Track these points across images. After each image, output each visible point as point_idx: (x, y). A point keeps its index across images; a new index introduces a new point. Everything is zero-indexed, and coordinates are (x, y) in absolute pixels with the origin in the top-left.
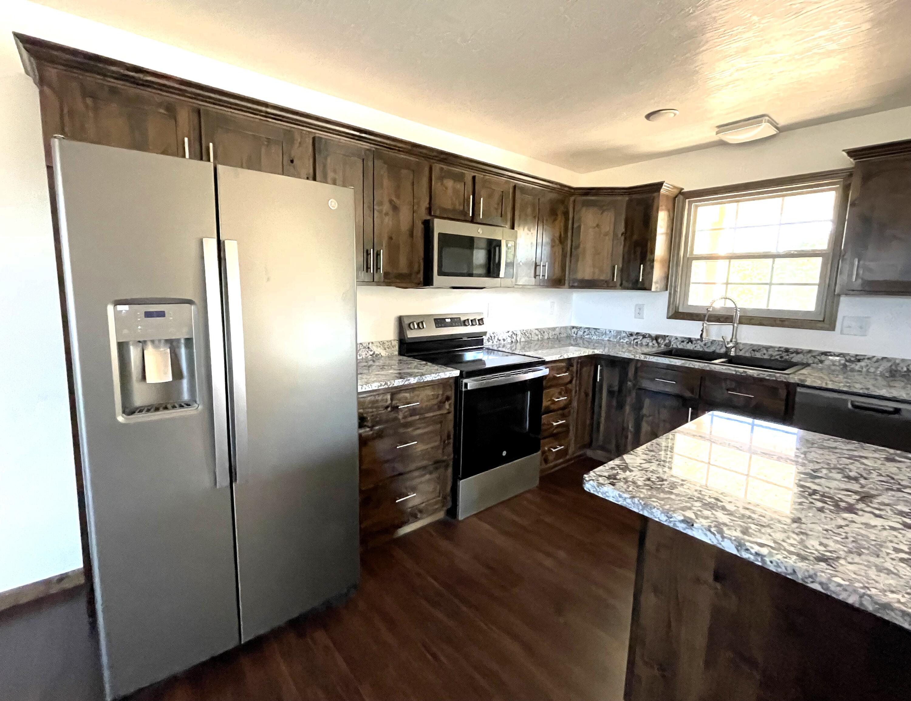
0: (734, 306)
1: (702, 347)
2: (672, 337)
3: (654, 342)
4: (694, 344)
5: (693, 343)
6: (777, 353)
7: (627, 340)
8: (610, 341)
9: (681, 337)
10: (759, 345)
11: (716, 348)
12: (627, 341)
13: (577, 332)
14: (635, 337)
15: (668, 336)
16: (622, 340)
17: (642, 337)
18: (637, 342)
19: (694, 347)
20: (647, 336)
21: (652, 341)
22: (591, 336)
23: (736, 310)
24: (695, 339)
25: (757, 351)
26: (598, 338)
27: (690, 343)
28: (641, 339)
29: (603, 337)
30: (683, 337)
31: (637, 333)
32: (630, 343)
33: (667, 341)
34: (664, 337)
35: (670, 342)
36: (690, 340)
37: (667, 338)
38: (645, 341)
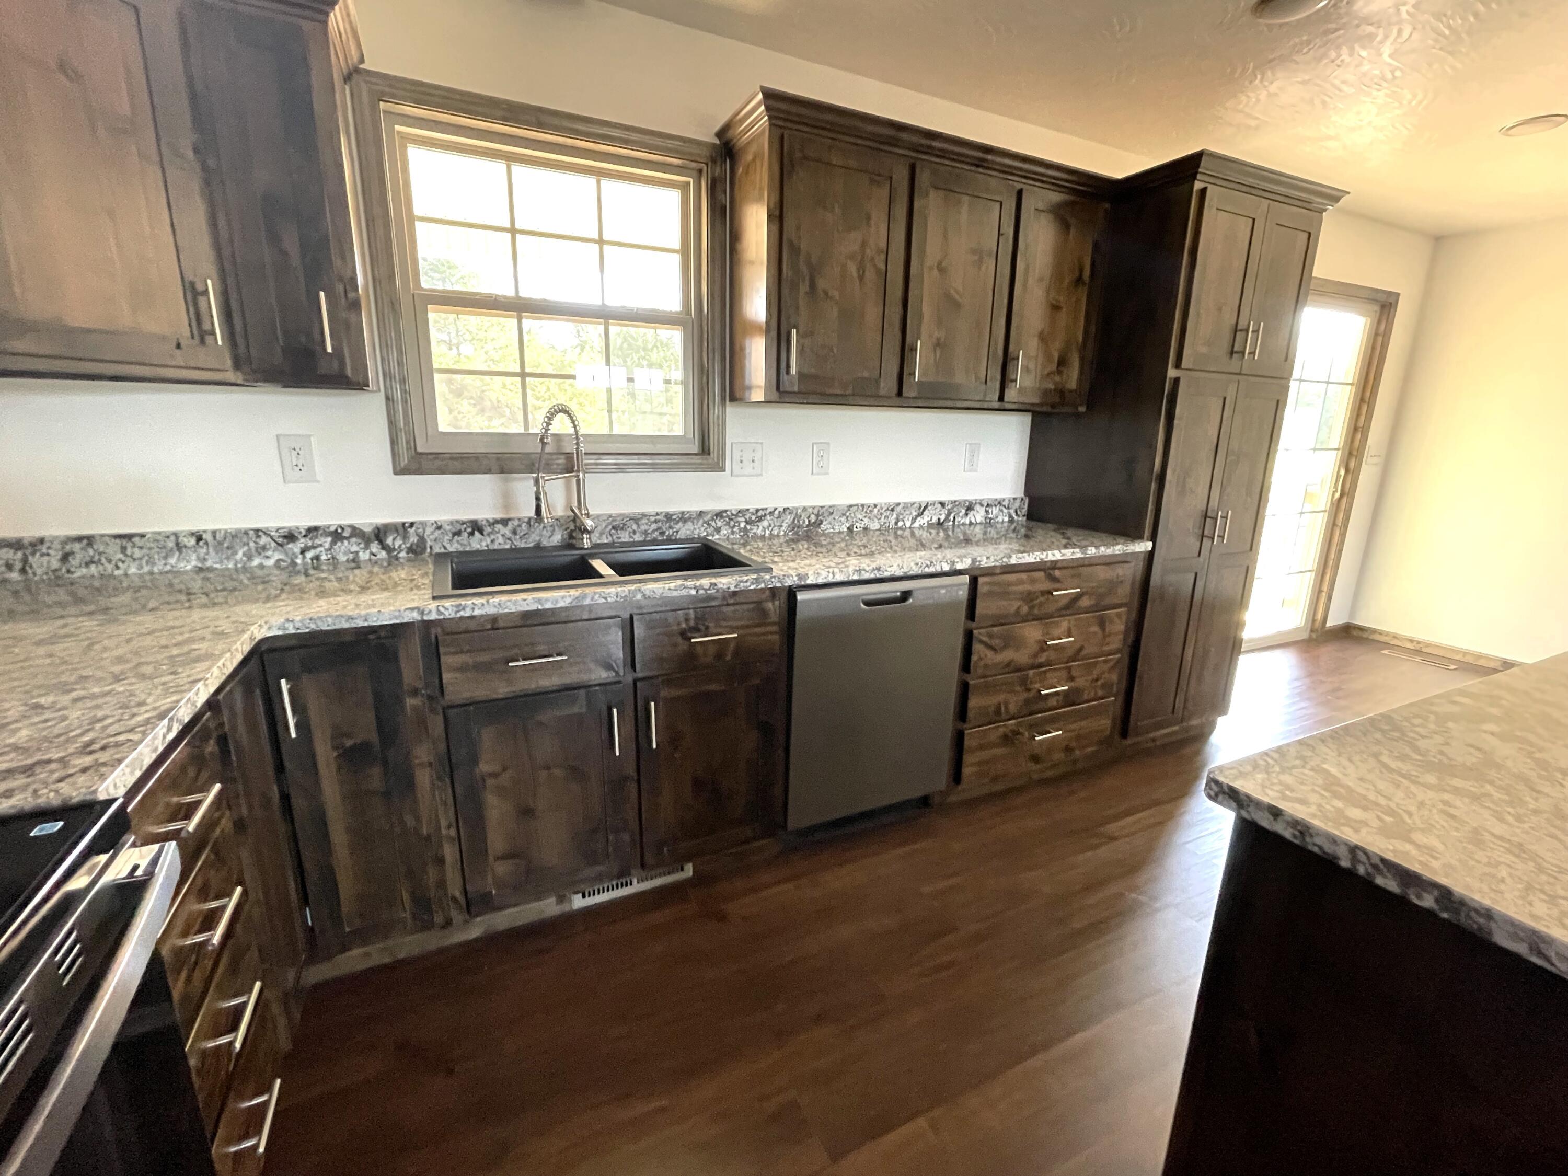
0: (572, 431)
1: (509, 539)
2: (424, 524)
3: (375, 547)
4: (489, 535)
5: (485, 533)
6: (654, 526)
7: (277, 556)
8: (210, 569)
9: (451, 523)
10: (623, 516)
11: (541, 535)
12: (279, 560)
13: (25, 560)
14: (301, 543)
15: (412, 524)
16: (256, 562)
17: (329, 539)
18: (317, 558)
19: (489, 542)
20: (346, 534)
21: (367, 547)
22: (109, 567)
23: (577, 438)
24: (487, 521)
25: (622, 529)
26: (146, 569)
27: (477, 533)
28: (327, 545)
29: (172, 561)
30: (457, 521)
31: (312, 531)
32: (294, 564)
33: (414, 539)
34: (401, 530)
35: (422, 539)
36: (476, 527)
37: (412, 531)
38: (343, 551)
